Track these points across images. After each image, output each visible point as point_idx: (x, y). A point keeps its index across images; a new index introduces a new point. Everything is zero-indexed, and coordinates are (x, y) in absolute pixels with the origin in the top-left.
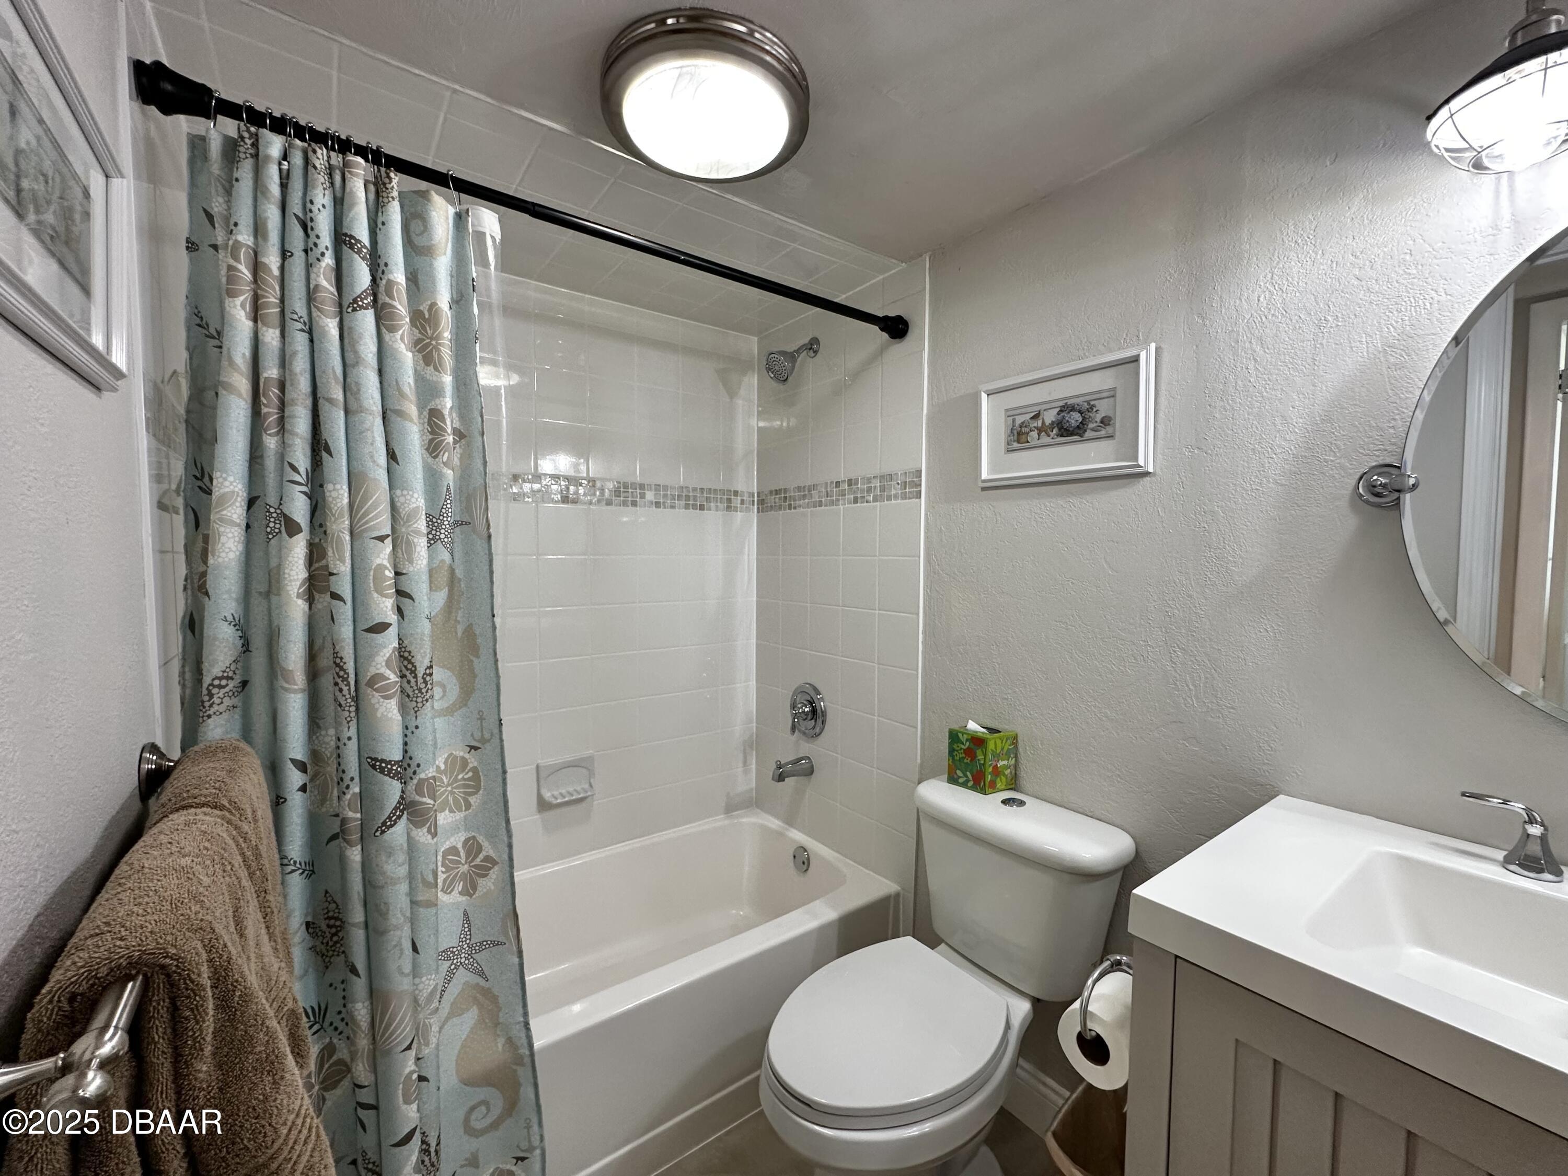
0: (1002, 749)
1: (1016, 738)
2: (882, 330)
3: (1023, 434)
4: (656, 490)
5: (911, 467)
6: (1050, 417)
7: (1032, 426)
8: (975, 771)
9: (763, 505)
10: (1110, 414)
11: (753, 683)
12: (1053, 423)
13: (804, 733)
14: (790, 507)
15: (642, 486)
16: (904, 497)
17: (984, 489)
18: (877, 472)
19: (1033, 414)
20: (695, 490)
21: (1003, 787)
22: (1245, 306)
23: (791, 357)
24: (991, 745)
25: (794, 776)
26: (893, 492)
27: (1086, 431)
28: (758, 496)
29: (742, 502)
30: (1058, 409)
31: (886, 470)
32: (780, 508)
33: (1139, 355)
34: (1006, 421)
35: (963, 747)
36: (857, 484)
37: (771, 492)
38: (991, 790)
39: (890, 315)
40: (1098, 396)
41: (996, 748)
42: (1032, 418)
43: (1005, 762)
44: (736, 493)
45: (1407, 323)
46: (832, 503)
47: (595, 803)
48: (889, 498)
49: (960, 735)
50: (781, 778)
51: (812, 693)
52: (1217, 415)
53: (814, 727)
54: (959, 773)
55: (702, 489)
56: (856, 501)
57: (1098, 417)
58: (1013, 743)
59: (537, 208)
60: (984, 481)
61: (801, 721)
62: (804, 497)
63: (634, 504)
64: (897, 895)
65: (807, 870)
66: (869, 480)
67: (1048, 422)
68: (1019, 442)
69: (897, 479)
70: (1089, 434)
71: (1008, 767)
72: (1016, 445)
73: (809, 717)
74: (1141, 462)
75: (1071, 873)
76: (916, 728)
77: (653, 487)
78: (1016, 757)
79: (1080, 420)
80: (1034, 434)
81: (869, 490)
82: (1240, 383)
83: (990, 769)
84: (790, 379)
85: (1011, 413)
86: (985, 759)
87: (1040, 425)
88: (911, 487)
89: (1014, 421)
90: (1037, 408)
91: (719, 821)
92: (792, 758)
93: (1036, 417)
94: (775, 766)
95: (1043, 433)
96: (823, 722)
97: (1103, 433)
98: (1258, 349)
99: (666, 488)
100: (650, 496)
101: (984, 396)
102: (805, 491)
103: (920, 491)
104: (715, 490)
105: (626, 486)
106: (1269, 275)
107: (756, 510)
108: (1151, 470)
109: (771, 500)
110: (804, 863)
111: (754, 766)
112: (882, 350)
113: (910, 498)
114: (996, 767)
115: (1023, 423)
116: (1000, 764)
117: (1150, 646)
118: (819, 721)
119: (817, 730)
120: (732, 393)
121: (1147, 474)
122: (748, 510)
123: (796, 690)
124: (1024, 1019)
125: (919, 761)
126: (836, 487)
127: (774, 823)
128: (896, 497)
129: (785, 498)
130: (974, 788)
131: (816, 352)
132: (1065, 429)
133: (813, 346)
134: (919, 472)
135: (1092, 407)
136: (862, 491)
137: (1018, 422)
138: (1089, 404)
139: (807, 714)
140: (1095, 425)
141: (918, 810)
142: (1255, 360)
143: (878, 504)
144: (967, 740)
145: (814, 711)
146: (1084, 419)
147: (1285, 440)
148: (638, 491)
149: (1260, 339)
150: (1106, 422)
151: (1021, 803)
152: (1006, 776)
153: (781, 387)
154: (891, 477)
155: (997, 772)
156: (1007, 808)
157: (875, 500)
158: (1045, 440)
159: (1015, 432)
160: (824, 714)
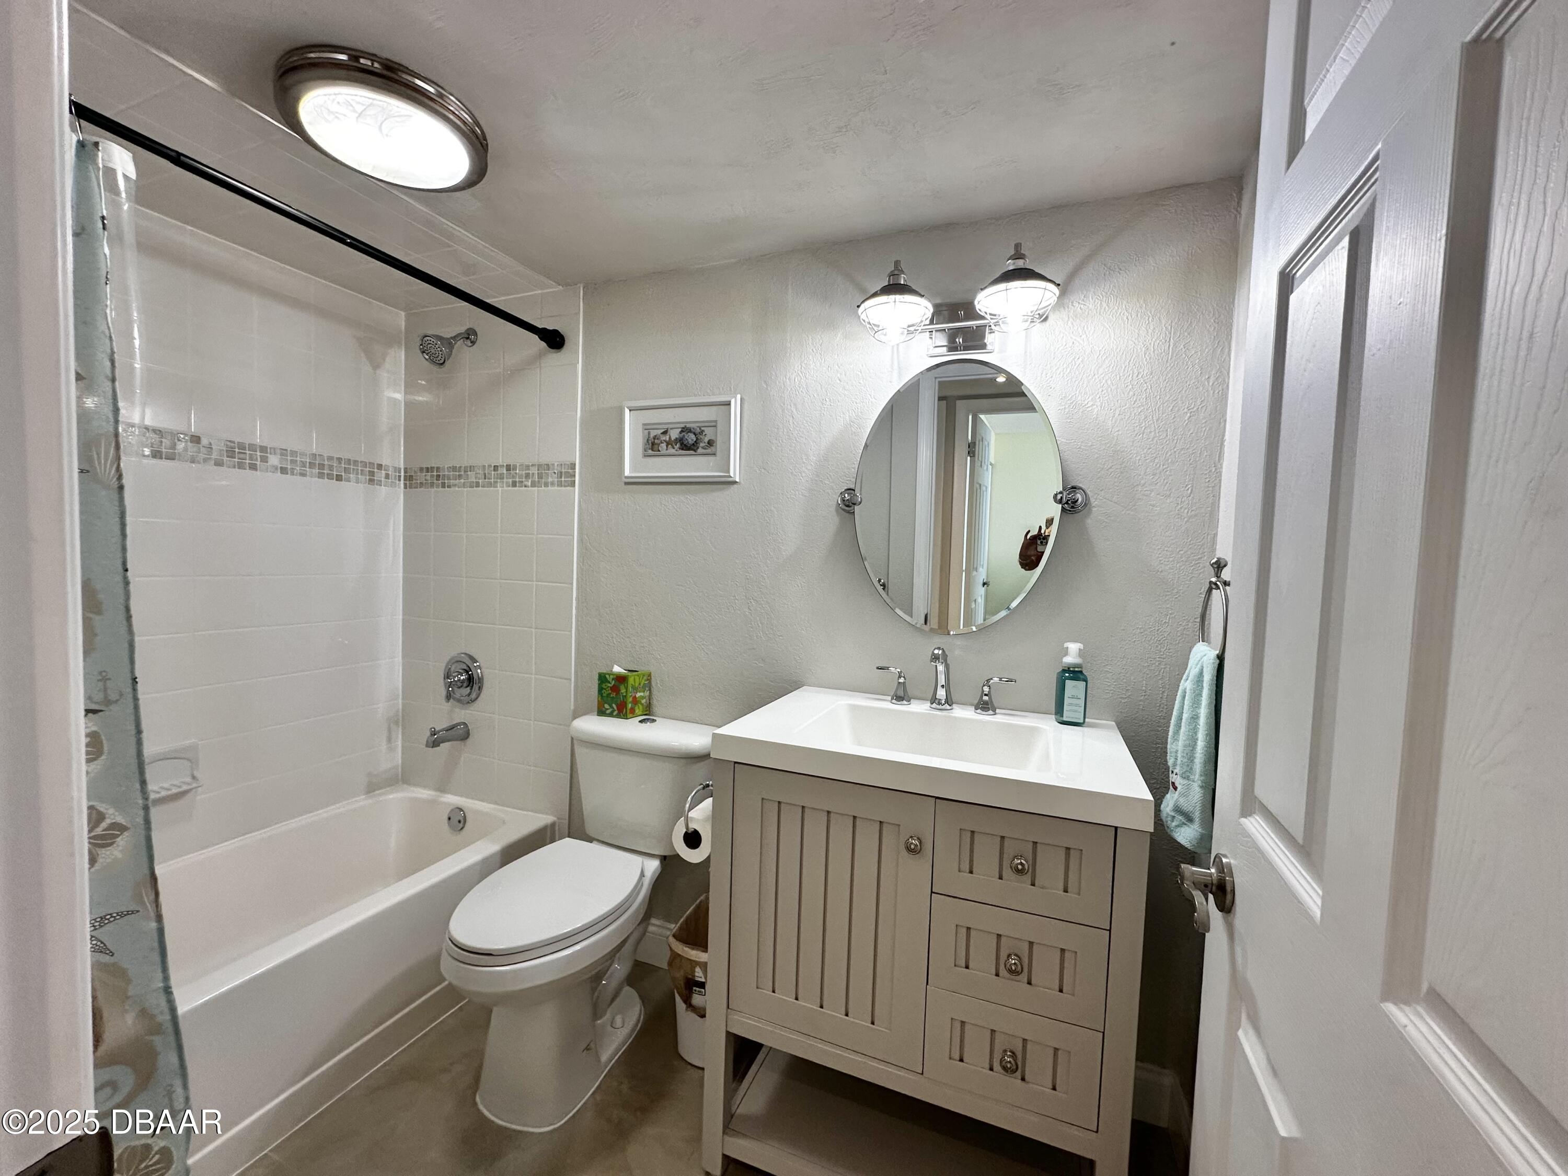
0: (640, 684)
1: (650, 675)
2: (541, 339)
3: (656, 444)
4: (282, 454)
5: (567, 459)
6: (674, 434)
7: (662, 439)
8: (619, 702)
9: (409, 480)
10: (713, 438)
11: (399, 659)
12: (676, 439)
13: (459, 701)
14: (443, 486)
15: (263, 449)
16: (560, 484)
17: (627, 483)
18: (536, 462)
19: (664, 430)
20: (330, 458)
21: (641, 713)
22: (788, 383)
23: (449, 343)
24: (631, 681)
25: (449, 741)
26: (550, 480)
27: (698, 448)
28: (405, 472)
29: (387, 476)
30: (680, 430)
31: (544, 460)
32: (432, 485)
33: (730, 401)
34: (643, 433)
35: (609, 685)
36: (515, 469)
37: (421, 469)
38: (631, 716)
39: (548, 328)
40: (707, 424)
41: (635, 682)
42: (662, 433)
43: (642, 694)
44: (380, 467)
45: (859, 410)
46: (490, 485)
47: (198, 798)
48: (546, 485)
49: (607, 676)
50: (435, 744)
51: (469, 662)
52: (774, 448)
53: (469, 695)
54: (607, 706)
55: (339, 459)
56: (514, 484)
57: (706, 440)
58: (648, 680)
59: (182, 158)
60: (626, 477)
61: (456, 689)
62: (460, 476)
63: (253, 467)
64: (553, 825)
65: (462, 829)
66: (528, 467)
67: (673, 438)
68: (653, 450)
69: (554, 469)
70: (700, 451)
71: (643, 698)
72: (650, 452)
73: (465, 685)
74: (732, 475)
75: (685, 758)
76: (570, 680)
77: (278, 451)
78: (650, 690)
79: (695, 439)
80: (664, 445)
81: (527, 476)
82: (785, 430)
83: (631, 699)
84: (447, 363)
85: (647, 427)
86: (626, 692)
87: (668, 439)
88: (566, 476)
89: (649, 433)
90: (666, 427)
91: (362, 801)
92: (446, 725)
93: (665, 433)
94: (428, 734)
95: (670, 446)
96: (480, 688)
97: (709, 451)
98: (794, 411)
99: (294, 453)
100: (274, 460)
101: (627, 411)
102: (461, 472)
103: (574, 481)
104: (356, 462)
105: (242, 446)
106: (800, 366)
107: (402, 486)
108: (738, 480)
109: (421, 477)
110: (459, 822)
111: (400, 743)
112: (540, 356)
113: (565, 486)
114: (635, 698)
115: (655, 436)
116: (638, 695)
117: (737, 600)
118: (476, 687)
119: (473, 696)
120: (376, 366)
121: (735, 482)
122: (393, 485)
123: (450, 660)
124: (654, 872)
125: (572, 708)
126: (494, 470)
127: (424, 794)
128: (553, 484)
129: (438, 476)
130: (618, 716)
131: (473, 343)
132: (685, 445)
133: (470, 336)
134: (573, 466)
135: (703, 431)
136: (521, 477)
137: (652, 436)
138: (700, 429)
139: (463, 682)
140: (704, 445)
141: (572, 739)
142: (793, 417)
143: (536, 488)
144: (613, 679)
145: (470, 680)
146: (697, 439)
147: (807, 469)
148: (258, 454)
149: (795, 405)
150: (711, 443)
151: (654, 721)
152: (642, 704)
153: (435, 368)
154: (548, 467)
155: (635, 701)
156: (643, 724)
157: (533, 485)
158: (671, 451)
159: (650, 442)
160: (481, 680)
